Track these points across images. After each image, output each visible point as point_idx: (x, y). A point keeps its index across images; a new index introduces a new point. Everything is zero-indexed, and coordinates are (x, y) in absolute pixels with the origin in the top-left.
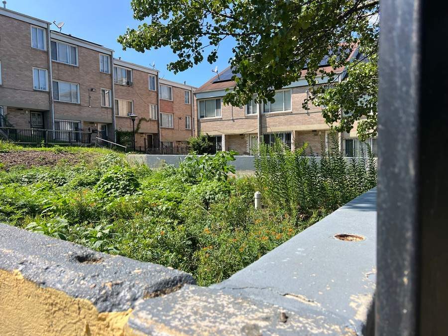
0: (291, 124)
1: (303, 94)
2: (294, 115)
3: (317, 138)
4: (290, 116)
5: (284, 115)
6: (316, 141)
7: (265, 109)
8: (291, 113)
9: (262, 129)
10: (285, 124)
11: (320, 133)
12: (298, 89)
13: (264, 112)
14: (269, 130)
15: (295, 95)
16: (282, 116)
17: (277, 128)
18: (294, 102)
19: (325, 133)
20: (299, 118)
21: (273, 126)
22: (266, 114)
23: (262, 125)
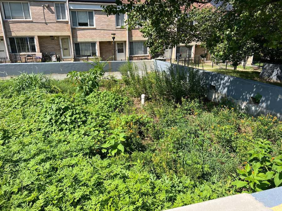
0: (33, 31)
1: (40, 7)
2: (34, 24)
3: (53, 42)
4: (31, 24)
5: (26, 23)
6: (53, 44)
7: (6, 15)
8: (32, 22)
9: (7, 33)
10: (27, 30)
11: (56, 38)
12: (34, 3)
13: (6, 18)
14: (13, 34)
15: (33, 7)
16: (24, 24)
17: (21, 33)
18: (32, 13)
19: (59, 38)
20: (39, 26)
21: (17, 31)
22: (9, 20)
23: (6, 29)
